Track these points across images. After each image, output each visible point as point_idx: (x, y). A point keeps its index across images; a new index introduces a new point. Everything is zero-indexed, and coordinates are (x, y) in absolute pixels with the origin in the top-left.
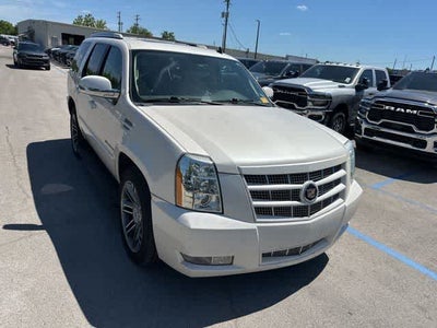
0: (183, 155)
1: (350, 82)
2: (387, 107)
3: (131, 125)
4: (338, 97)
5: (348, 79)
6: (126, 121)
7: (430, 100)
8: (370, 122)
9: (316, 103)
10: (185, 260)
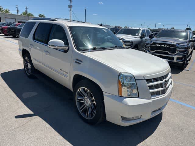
2: (157, 45)
3: (82, 62)
4: (136, 41)
5: (137, 34)
7: (173, 41)
8: (151, 51)
9: (127, 45)
10: (123, 119)
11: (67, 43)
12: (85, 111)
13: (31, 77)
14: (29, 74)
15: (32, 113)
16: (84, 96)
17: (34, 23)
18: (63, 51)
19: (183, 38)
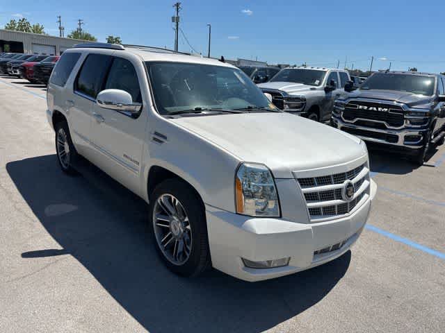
0: (240, 165)
1: (320, 84)
2: (361, 107)
3: (165, 138)
4: (311, 99)
5: (317, 82)
6: (156, 133)
7: (397, 98)
8: (345, 121)
9: (292, 105)
10: (246, 266)
11: (138, 98)
12: (171, 248)
13: (70, 172)
14: (66, 165)
15: (60, 248)
16: (171, 214)
17: (78, 55)
18: (130, 115)
19: (424, 93)
